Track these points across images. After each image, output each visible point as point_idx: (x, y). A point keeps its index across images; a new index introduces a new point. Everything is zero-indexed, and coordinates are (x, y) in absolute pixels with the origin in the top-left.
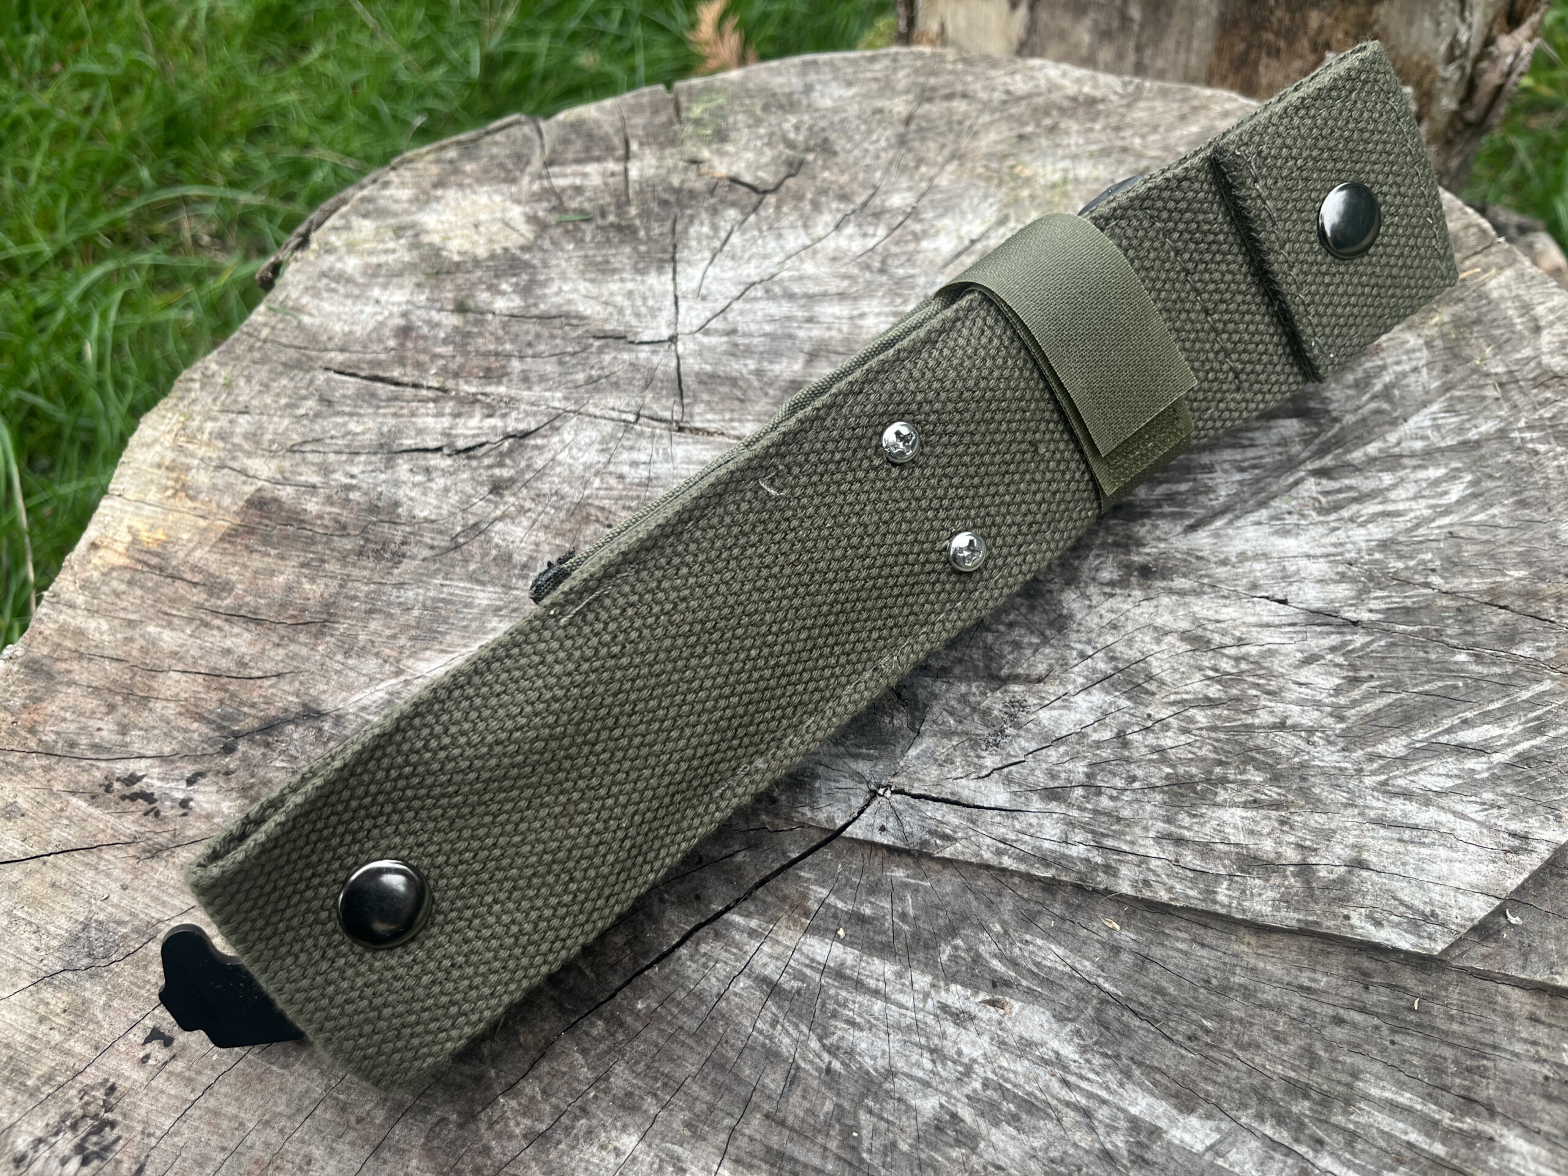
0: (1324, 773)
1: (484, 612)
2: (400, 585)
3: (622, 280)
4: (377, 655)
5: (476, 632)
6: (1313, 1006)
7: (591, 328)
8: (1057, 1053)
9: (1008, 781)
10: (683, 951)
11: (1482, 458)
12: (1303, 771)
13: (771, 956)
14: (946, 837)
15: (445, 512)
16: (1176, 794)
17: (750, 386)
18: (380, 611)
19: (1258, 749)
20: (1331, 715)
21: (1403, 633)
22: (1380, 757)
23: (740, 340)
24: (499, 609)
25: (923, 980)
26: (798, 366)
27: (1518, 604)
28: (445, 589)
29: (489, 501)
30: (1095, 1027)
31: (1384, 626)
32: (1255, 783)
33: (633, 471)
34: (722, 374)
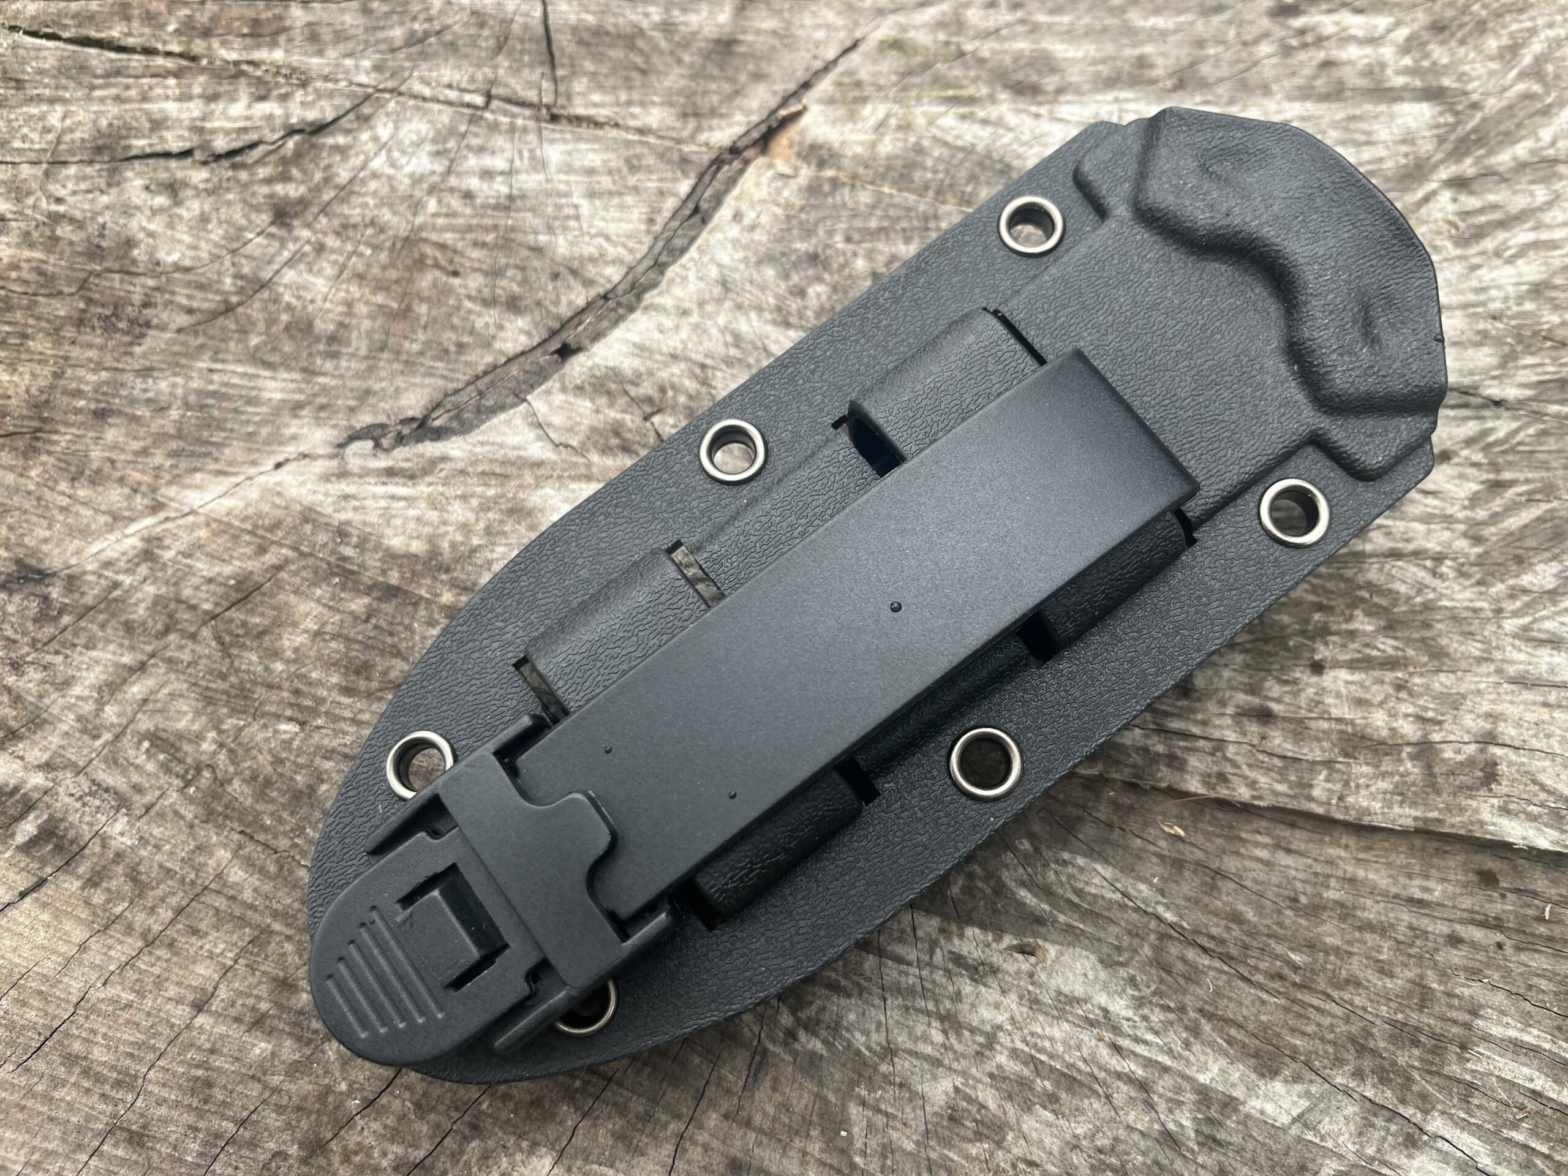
0: (1454, 618)
1: (278, 410)
2: (146, 372)
4: (121, 481)
5: (267, 442)
6: (1425, 923)
8: (1106, 1011)
12: (1428, 616)
15: (204, 255)
17: (656, 48)
18: (119, 413)
19: (1369, 586)
20: (1465, 535)
21: (1557, 416)
22: (1525, 591)
24: (300, 406)
25: (928, 924)
26: (724, 17)
28: (216, 377)
29: (271, 236)
30: (1153, 971)
31: (1535, 406)
32: (1365, 634)
33: (485, 186)
34: (611, 29)
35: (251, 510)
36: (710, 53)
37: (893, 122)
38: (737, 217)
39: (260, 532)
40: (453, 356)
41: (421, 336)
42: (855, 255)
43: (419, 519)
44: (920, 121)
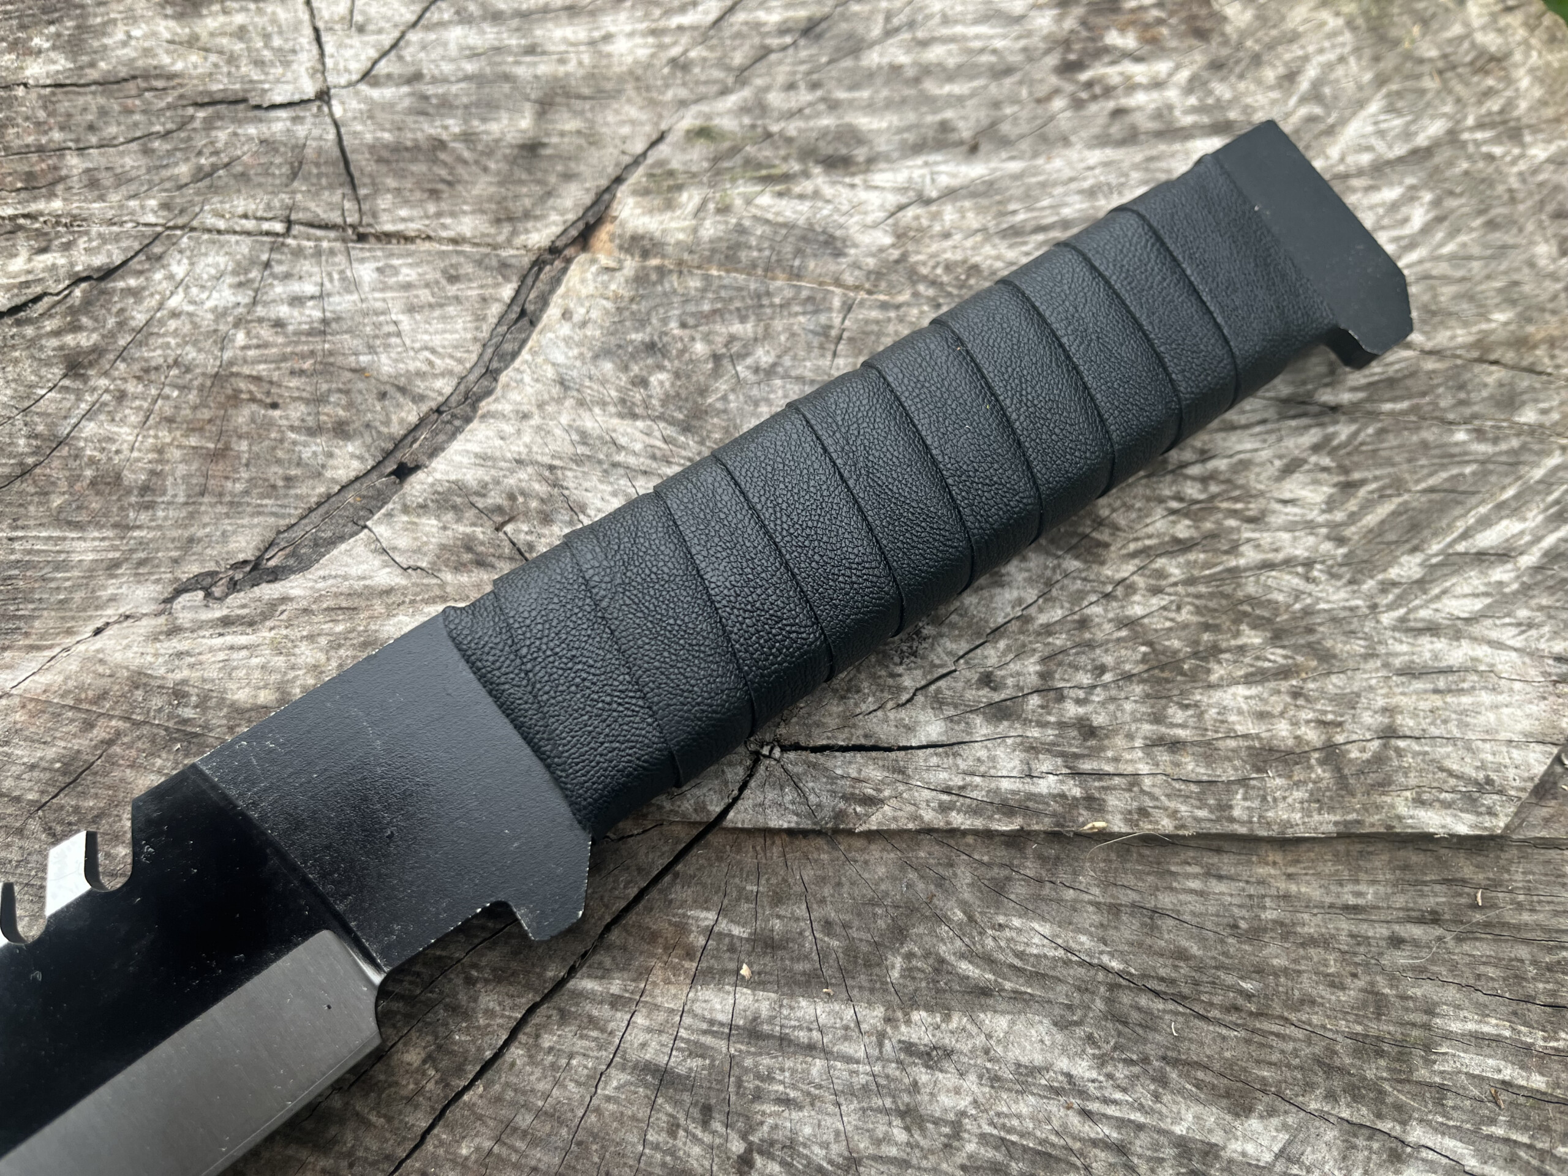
0: (1334, 619)
1: (91, 573)
3: (225, 12)
5: (83, 608)
6: (1365, 929)
7: (187, 90)
8: (1069, 1076)
9: (938, 703)
10: (516, 1053)
11: (1437, 169)
12: (1310, 620)
13: (649, 1030)
14: (870, 801)
16: (1159, 681)
17: (459, 159)
19: (1249, 599)
20: (1328, 538)
21: (1392, 414)
22: (1394, 584)
23: (430, 90)
24: (115, 564)
25: (873, 1016)
26: (526, 122)
27: (1510, 356)
28: (17, 545)
29: (66, 389)
30: (1110, 1025)
31: (1368, 406)
32: (1254, 647)
33: (296, 313)
34: (409, 144)
35: (71, 684)
36: (515, 158)
37: (711, 206)
38: (566, 315)
39: (85, 706)
40: (281, 492)
41: (245, 475)
42: (693, 339)
43: (263, 667)
44: (738, 202)
